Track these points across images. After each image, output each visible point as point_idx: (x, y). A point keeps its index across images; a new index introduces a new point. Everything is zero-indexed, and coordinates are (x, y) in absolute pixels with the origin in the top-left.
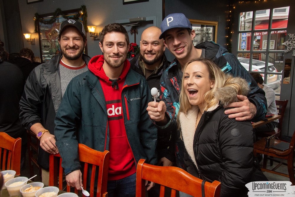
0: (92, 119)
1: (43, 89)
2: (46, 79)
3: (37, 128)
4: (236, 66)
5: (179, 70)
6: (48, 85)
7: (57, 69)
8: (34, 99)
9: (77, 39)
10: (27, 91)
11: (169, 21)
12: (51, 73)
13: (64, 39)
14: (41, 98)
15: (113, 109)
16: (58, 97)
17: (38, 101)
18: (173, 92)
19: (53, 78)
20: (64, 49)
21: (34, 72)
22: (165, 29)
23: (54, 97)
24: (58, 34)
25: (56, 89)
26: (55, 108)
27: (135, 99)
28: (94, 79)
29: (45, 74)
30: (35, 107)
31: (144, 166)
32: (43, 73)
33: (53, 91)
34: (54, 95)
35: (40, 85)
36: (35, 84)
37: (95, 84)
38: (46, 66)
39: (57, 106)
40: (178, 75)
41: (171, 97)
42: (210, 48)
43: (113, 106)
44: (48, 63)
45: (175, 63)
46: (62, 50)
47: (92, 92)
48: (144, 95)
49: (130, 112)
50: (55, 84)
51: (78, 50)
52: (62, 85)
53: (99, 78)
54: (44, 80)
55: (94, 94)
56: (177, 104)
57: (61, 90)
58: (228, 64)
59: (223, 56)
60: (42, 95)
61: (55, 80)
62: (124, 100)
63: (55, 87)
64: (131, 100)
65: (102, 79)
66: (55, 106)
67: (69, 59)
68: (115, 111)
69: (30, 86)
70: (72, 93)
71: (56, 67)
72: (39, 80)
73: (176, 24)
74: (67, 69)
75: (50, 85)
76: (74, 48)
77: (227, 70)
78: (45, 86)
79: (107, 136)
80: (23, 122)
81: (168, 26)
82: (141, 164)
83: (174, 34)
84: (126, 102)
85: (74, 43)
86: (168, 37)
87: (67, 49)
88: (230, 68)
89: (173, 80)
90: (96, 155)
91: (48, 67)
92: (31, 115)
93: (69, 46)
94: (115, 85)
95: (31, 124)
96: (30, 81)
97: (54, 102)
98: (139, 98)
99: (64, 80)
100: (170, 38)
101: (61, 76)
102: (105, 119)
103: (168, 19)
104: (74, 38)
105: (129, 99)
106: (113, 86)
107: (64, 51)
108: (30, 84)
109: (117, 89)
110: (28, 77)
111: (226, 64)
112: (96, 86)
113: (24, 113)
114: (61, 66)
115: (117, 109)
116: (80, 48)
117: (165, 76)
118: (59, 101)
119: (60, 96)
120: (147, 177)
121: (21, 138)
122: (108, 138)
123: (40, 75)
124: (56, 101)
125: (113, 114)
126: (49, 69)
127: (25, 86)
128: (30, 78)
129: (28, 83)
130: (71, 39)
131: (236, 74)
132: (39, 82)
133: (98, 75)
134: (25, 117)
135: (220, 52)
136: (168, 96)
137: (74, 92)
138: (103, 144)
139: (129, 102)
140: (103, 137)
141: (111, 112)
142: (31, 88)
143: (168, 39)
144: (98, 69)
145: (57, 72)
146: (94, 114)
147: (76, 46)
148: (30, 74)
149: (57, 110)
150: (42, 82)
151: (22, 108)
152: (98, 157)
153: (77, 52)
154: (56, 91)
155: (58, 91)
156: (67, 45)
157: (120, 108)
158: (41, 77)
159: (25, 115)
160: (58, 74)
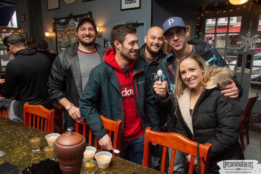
0: (110, 100)
1: (66, 70)
2: (68, 61)
3: (65, 102)
4: (219, 58)
5: (175, 60)
6: (70, 66)
7: (75, 54)
8: (59, 78)
9: (91, 30)
10: (53, 72)
11: (170, 22)
12: (72, 57)
13: (82, 30)
14: (65, 77)
15: (125, 91)
16: (78, 75)
17: (63, 80)
18: (169, 76)
19: (73, 61)
20: (82, 37)
21: (58, 57)
22: (167, 28)
23: (75, 75)
24: (77, 26)
25: (76, 69)
26: (76, 84)
27: (141, 82)
28: (110, 69)
29: (67, 58)
30: (61, 85)
31: (150, 132)
32: (66, 57)
33: (74, 71)
34: (75, 74)
35: (64, 67)
36: (60, 66)
37: (112, 73)
38: (68, 52)
39: (77, 82)
40: (173, 63)
41: (168, 80)
42: (200, 44)
43: (126, 89)
44: (69, 49)
45: (172, 54)
46: (80, 38)
47: (110, 80)
48: (147, 78)
49: (139, 92)
50: (75, 65)
51: (92, 38)
52: (80, 66)
53: (113, 68)
54: (67, 63)
55: (111, 81)
56: (173, 85)
57: (80, 69)
58: (214, 56)
59: (210, 50)
60: (65, 75)
61: (75, 62)
62: (134, 84)
63: (75, 67)
64: (139, 83)
65: (116, 69)
66: (76, 82)
67: (85, 45)
68: (127, 92)
69: (56, 69)
70: (94, 81)
71: (75, 52)
72: (62, 63)
73: (176, 25)
74: (83, 54)
75: (72, 66)
76: (89, 36)
77: (214, 60)
78: (68, 68)
79: (123, 112)
80: (53, 98)
81: (170, 25)
82: (148, 131)
83: (174, 31)
84: (136, 85)
85: (89, 32)
86: (169, 34)
87: (83, 37)
88: (215, 59)
89: (170, 67)
90: (112, 123)
91: (70, 52)
92: (58, 92)
93: (86, 34)
94: (127, 73)
95: (59, 99)
96: (55, 64)
97: (75, 80)
98: (144, 81)
99: (82, 62)
100: (170, 35)
101: (79, 59)
102: (121, 100)
103: (170, 21)
104: (89, 29)
105: (138, 83)
106: (125, 74)
107: (81, 39)
108: (56, 67)
109: (128, 77)
110: (54, 61)
111: (213, 56)
112: (112, 74)
113: (53, 90)
114: (78, 52)
115: (128, 91)
116: (93, 37)
117: (163, 64)
118: (79, 78)
119: (80, 75)
120: (153, 140)
121: (54, 110)
122: (124, 114)
123: (63, 59)
124: (76, 78)
125: (126, 95)
126: (70, 54)
127: (52, 68)
128: (55, 62)
129: (54, 66)
130: (87, 29)
131: (219, 64)
132: (63, 65)
133: (113, 66)
134: (54, 93)
135: (207, 47)
136: (165, 79)
137: (95, 81)
138: (120, 118)
139: (138, 85)
140: (120, 113)
141: (124, 93)
142: (57, 70)
143: (169, 35)
144: (112, 61)
145: (76, 56)
146: (111, 96)
147: (91, 35)
148: (55, 59)
149: (78, 85)
150: (65, 64)
151: (51, 86)
152: (114, 125)
153: (92, 40)
154: (76, 71)
155: (77, 71)
156: (84, 34)
157: (131, 90)
158: (64, 61)
159: (53, 92)
160: (77, 58)
